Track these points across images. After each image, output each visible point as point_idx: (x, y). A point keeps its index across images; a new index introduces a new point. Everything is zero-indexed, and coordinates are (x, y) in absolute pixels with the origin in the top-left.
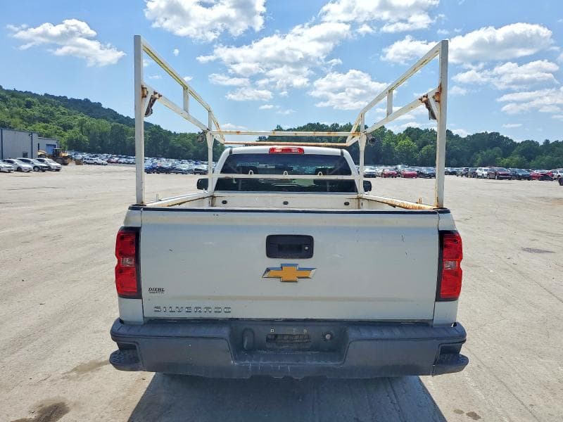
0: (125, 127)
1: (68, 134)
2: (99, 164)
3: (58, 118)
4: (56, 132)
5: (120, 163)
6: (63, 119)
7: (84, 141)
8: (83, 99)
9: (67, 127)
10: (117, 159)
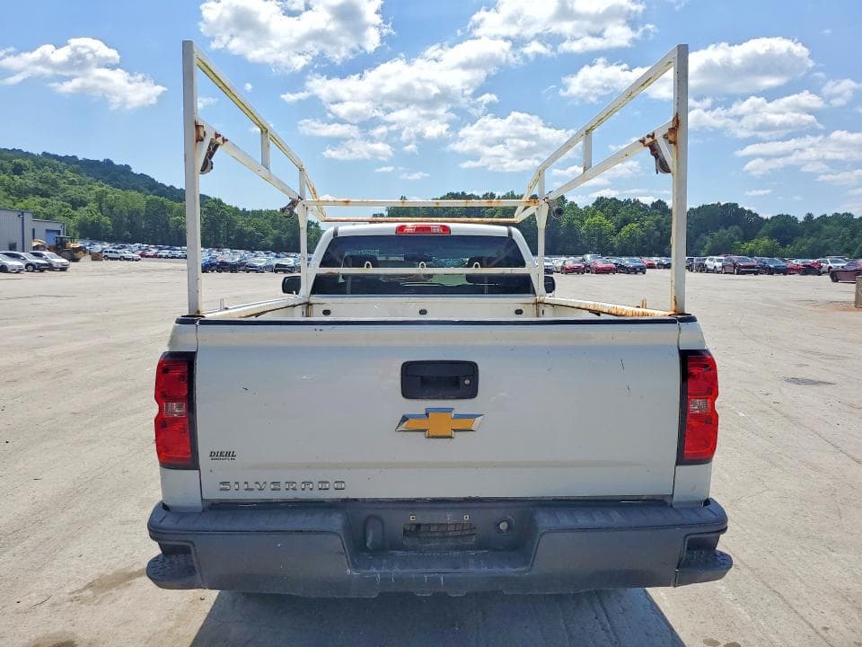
0: (168, 203)
1: (82, 213)
2: (128, 259)
3: (65, 190)
4: (61, 211)
5: (161, 257)
6: (73, 191)
7: (105, 224)
8: (101, 160)
9: (77, 204)
10: (155, 251)
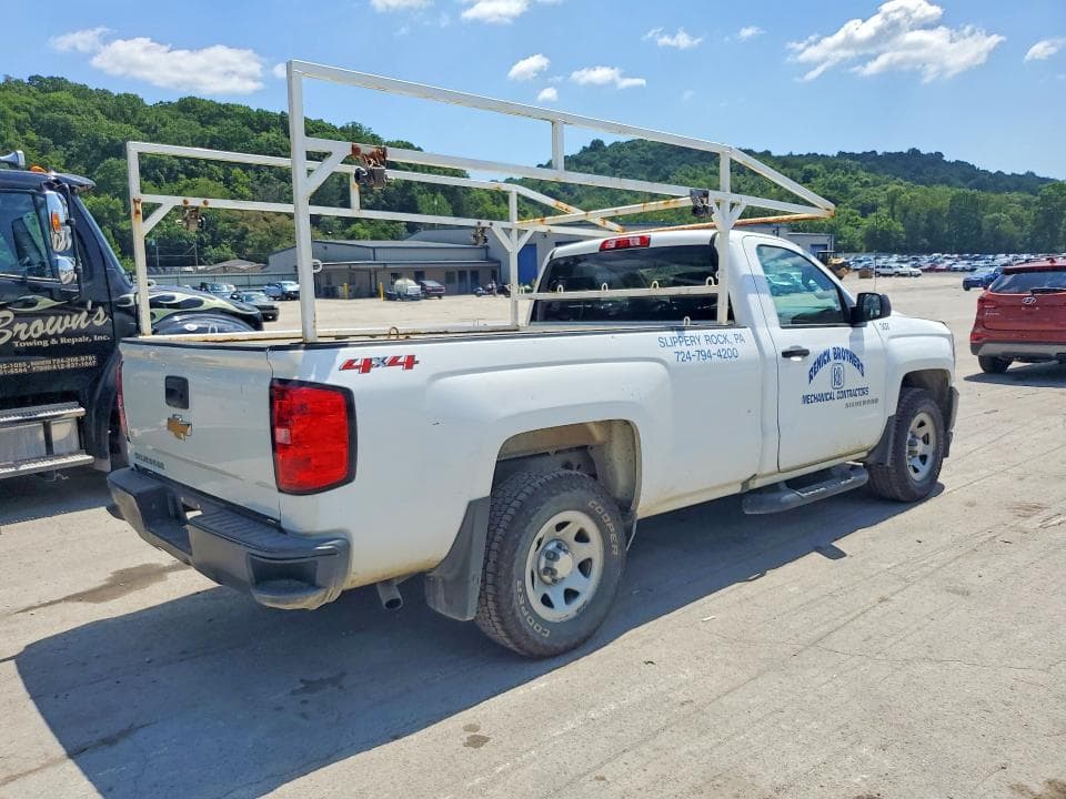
0: (981, 196)
1: (868, 222)
2: (904, 275)
3: (856, 193)
4: (848, 220)
5: (955, 270)
6: (865, 195)
7: (897, 232)
8: (905, 151)
9: (866, 210)
10: (949, 262)
